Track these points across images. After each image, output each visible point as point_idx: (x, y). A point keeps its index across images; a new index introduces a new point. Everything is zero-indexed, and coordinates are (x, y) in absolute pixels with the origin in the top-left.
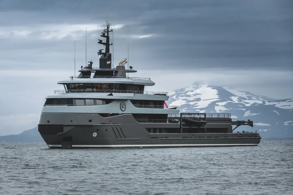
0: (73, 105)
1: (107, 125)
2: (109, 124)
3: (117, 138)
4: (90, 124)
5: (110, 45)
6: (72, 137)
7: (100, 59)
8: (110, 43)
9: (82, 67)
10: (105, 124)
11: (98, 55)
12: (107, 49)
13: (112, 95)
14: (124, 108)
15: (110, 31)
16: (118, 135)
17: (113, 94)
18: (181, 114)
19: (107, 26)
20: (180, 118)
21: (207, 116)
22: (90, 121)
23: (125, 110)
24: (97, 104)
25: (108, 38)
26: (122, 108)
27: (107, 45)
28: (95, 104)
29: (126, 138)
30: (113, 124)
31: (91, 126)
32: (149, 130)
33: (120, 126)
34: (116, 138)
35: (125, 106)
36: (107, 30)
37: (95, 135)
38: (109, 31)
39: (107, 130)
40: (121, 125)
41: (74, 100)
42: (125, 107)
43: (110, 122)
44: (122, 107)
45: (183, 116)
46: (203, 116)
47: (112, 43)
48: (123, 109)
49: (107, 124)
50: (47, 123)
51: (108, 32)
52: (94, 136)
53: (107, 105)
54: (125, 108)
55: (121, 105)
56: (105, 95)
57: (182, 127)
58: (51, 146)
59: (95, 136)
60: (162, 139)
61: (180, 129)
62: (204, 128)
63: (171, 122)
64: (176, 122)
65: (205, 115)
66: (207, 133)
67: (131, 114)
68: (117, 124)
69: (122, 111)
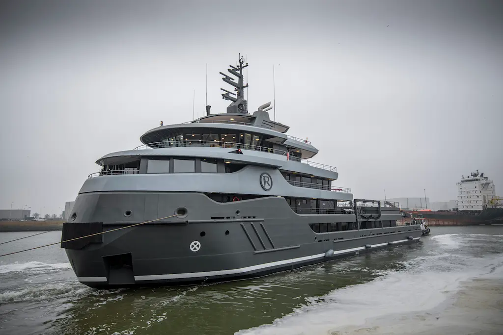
1: (228, 220)
2: (234, 218)
3: (255, 250)
4: (182, 218)
5: (245, 87)
6: (129, 255)
10: (223, 218)
13: (241, 153)
14: (268, 183)
15: (244, 67)
16: (256, 243)
18: (356, 201)
19: (240, 61)
21: (382, 206)
22: (182, 211)
23: (270, 188)
24: (202, 171)
25: (241, 77)
26: (264, 186)
28: (198, 170)
29: (273, 247)
30: (245, 218)
31: (184, 224)
33: (261, 223)
34: (252, 250)
35: (271, 180)
37: (195, 246)
38: (242, 66)
39: (227, 232)
40: (263, 219)
42: (270, 182)
43: (238, 212)
44: (265, 182)
45: (358, 204)
46: (376, 205)
47: (247, 84)
48: (267, 187)
49: (228, 218)
51: (241, 68)
52: (192, 249)
53: (228, 174)
54: (270, 184)
55: (263, 178)
56: (222, 152)
57: (359, 220)
59: (195, 249)
60: (335, 241)
61: (356, 223)
62: (380, 221)
63: (344, 212)
64: (350, 213)
65: (379, 204)
66: (384, 228)
67: (283, 198)
68: (254, 217)
69: (266, 190)
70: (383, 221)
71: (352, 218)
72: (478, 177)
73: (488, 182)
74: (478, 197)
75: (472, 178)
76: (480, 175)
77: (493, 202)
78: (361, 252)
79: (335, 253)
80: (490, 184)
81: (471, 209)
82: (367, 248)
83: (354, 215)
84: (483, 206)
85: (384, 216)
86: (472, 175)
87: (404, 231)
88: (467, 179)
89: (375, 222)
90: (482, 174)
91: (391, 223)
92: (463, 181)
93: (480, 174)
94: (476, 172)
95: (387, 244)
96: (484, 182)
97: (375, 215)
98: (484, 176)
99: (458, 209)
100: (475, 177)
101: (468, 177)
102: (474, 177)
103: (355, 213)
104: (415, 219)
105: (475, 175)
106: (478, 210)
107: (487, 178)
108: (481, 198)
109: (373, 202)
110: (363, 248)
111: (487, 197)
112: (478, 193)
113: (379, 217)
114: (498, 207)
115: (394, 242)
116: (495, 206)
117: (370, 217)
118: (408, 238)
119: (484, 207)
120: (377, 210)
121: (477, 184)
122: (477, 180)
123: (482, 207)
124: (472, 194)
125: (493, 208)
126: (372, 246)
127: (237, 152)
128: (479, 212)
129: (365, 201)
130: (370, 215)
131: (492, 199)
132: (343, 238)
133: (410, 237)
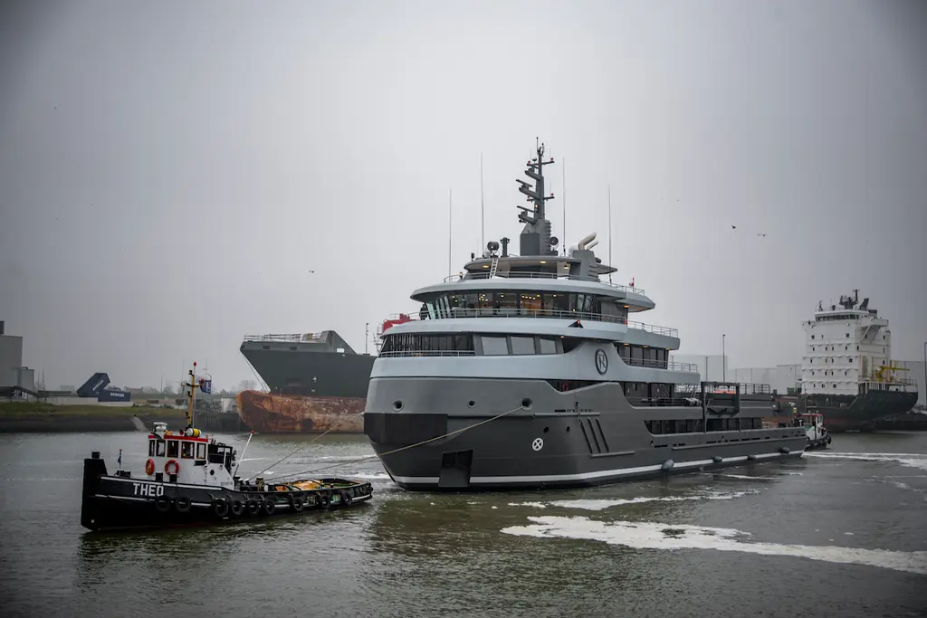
0: (473, 354)
1: (569, 414)
2: (574, 411)
3: (592, 453)
4: (528, 411)
5: (547, 199)
6: (471, 453)
7: (522, 235)
8: (547, 195)
9: (473, 256)
10: (565, 411)
11: (520, 221)
12: (539, 211)
13: (581, 327)
14: (603, 364)
15: (545, 164)
16: (593, 445)
17: (582, 322)
18: (703, 384)
19: (539, 151)
20: (701, 395)
21: (742, 391)
22: (526, 403)
23: (606, 371)
24: (542, 353)
25: (540, 181)
26: (599, 366)
27: (539, 198)
28: (537, 351)
29: (609, 451)
30: (583, 411)
31: (531, 418)
32: (651, 426)
33: (597, 418)
34: (588, 453)
35: (607, 359)
36: (537, 162)
37: (538, 444)
38: (543, 162)
39: (568, 429)
40: (599, 413)
41: (475, 340)
42: (605, 362)
43: (577, 404)
44: (600, 362)
45: (707, 390)
46: (732, 390)
47: (552, 195)
48: (603, 370)
49: (569, 411)
50: (395, 410)
51: (541, 164)
52: (535, 448)
53: (567, 354)
54: (606, 365)
55: (598, 357)
56: (561, 326)
57: (706, 416)
58: (404, 480)
59: (537, 447)
60: (675, 448)
61: (702, 421)
62: (737, 419)
63: (687, 404)
64: (695, 404)
65: (738, 388)
66: (742, 431)
67: (618, 384)
68: (590, 411)
69: (601, 373)
70: (742, 419)
71: (695, 413)
72: (855, 310)
73: (877, 322)
74: (851, 360)
75: (841, 310)
76: (858, 305)
77: (884, 374)
78: (707, 468)
79: (676, 465)
80: (882, 328)
81: (831, 392)
82: (715, 461)
83: (700, 408)
84: (860, 386)
85: (745, 410)
86: (841, 303)
87: (776, 437)
88: (828, 312)
89: (728, 420)
90: (866, 301)
91: (754, 422)
92: (819, 318)
93: (861, 301)
94: (853, 296)
95: (746, 458)
96: (868, 322)
97: (730, 408)
98: (870, 306)
99: (800, 390)
100: (851, 307)
101: (834, 307)
102: (846, 308)
103: (702, 405)
104: (800, 415)
105: (849, 303)
106: (846, 394)
107: (875, 312)
108: (857, 365)
109: (729, 385)
110: (711, 461)
111: (870, 363)
112: (852, 352)
113: (736, 411)
114: (893, 389)
115: (757, 456)
116: (887, 386)
117: (724, 411)
118: (781, 451)
119: (862, 386)
120: (734, 400)
121: (851, 327)
122: (852, 317)
123: (857, 388)
124: (838, 353)
125: (880, 391)
126: (724, 460)
127: (577, 325)
128: (848, 399)
129: (716, 385)
130: (723, 407)
131: (883, 368)
132: (683, 445)
133: (785, 449)
